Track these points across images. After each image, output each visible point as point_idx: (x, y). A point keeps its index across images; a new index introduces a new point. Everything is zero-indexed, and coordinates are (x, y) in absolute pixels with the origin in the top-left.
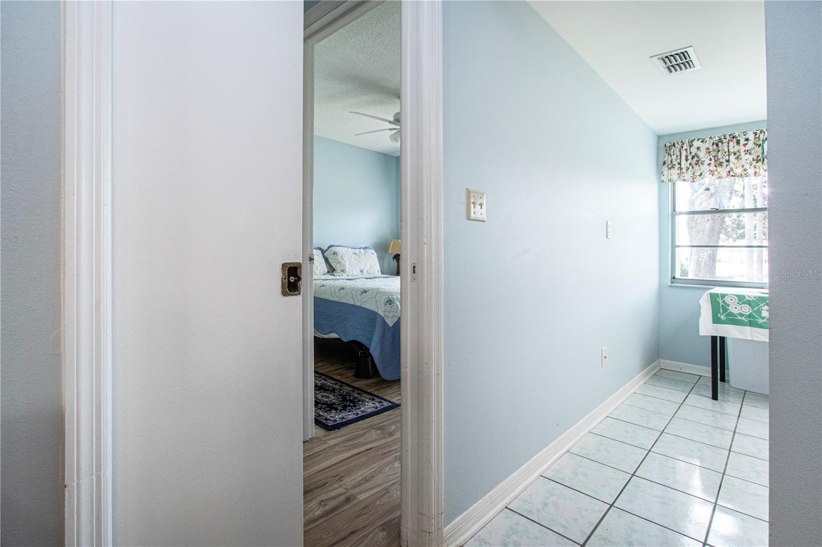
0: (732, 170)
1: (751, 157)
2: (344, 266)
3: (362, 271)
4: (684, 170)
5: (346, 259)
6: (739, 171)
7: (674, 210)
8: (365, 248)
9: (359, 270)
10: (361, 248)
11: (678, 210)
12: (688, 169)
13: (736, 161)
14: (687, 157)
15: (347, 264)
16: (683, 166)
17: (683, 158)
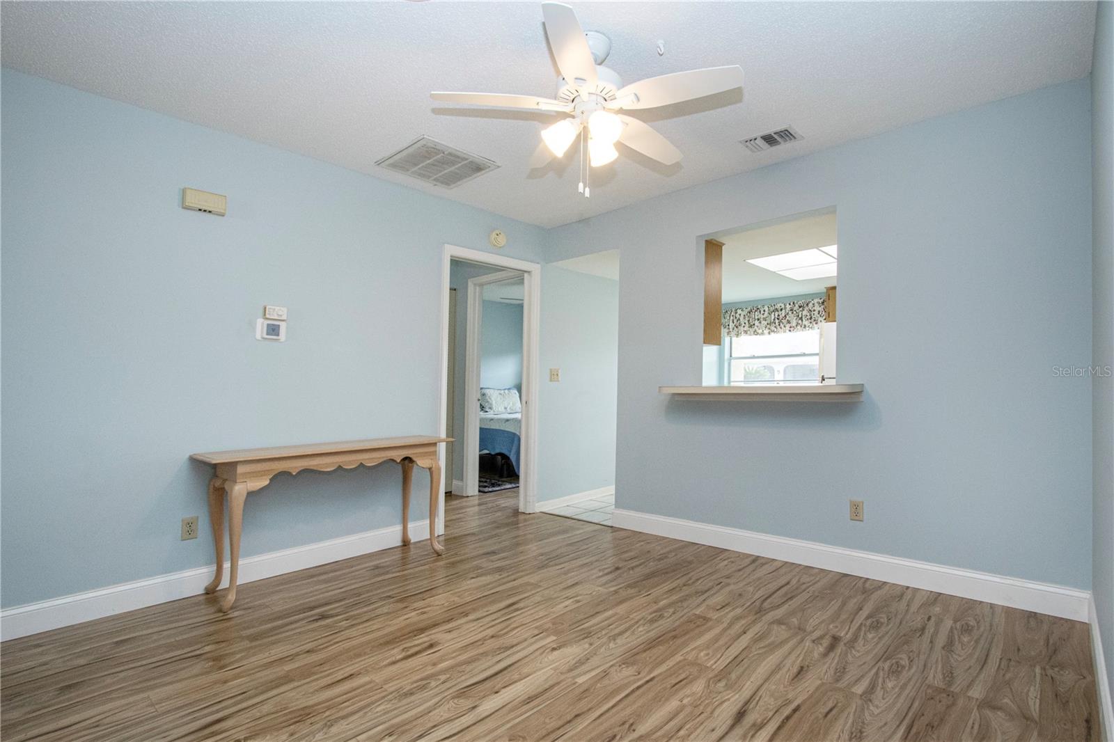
0: (756, 330)
1: (766, 323)
2: (491, 404)
3: (506, 408)
4: (731, 330)
5: (493, 399)
6: (760, 331)
7: (731, 356)
8: (509, 389)
9: (503, 408)
10: (505, 389)
11: (733, 356)
12: (733, 329)
13: (759, 325)
14: (733, 320)
15: (494, 403)
16: (730, 327)
17: (731, 321)
